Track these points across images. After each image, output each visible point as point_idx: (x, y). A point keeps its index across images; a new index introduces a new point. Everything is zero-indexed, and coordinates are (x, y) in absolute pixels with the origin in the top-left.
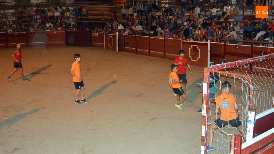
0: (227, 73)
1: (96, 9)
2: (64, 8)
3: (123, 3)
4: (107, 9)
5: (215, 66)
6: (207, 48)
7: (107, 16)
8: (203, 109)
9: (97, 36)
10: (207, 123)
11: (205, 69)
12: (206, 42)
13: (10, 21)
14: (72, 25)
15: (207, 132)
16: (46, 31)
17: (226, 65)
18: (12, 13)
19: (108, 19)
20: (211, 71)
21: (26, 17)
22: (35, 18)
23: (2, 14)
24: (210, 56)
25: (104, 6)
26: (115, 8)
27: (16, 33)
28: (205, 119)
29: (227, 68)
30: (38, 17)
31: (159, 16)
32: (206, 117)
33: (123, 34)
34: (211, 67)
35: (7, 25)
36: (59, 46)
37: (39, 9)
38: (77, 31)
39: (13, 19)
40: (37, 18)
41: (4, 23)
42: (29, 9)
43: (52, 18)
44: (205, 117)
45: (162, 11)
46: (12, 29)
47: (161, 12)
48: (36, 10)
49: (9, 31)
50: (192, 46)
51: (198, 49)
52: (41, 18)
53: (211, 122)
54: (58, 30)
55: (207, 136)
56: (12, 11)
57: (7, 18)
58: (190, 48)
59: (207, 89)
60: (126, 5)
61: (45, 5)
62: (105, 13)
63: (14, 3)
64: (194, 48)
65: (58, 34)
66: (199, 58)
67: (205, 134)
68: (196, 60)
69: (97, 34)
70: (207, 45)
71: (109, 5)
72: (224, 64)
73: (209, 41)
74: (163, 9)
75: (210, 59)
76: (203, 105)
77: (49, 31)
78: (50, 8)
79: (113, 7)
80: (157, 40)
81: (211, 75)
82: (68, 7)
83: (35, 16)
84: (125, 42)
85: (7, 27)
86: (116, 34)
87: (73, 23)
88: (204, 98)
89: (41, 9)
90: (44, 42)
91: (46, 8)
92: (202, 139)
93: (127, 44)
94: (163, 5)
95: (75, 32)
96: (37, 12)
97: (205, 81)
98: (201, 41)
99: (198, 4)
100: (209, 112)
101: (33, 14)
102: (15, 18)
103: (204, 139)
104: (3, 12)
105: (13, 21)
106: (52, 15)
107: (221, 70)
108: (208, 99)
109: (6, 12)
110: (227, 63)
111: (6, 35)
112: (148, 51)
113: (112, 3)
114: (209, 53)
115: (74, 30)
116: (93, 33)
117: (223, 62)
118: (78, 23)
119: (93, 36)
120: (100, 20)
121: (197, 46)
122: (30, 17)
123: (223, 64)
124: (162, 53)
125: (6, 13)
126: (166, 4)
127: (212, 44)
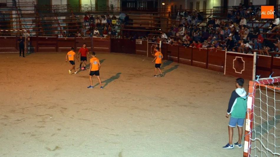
0: (275, 88)
1: (141, 18)
2: (111, 16)
3: (167, 13)
4: (152, 18)
5: (261, 80)
6: (253, 60)
7: (151, 25)
8: (246, 123)
9: (141, 43)
10: (250, 138)
11: (251, 83)
12: (252, 55)
13: (61, 27)
14: (118, 33)
15: (250, 148)
16: (94, 37)
17: (274, 79)
18: (63, 20)
19: (152, 28)
20: (257, 84)
21: (76, 23)
22: (84, 25)
23: (55, 20)
24: (255, 68)
25: (149, 15)
26: (159, 18)
27: (66, 38)
28: (248, 134)
29: (275, 82)
30: (87, 24)
31: (203, 27)
32: (250, 133)
33: (167, 43)
34: (257, 80)
35: (58, 30)
36: (104, 51)
37: (88, 16)
38: (122, 38)
39: (64, 26)
40: (85, 25)
41: (56, 29)
42: (78, 16)
43: (99, 25)
44: (248, 132)
45: (207, 21)
46: (62, 35)
47: (205, 22)
48: (85, 17)
49: (59, 36)
50: (237, 58)
51: (243, 61)
52: (89, 25)
53: (255, 139)
54: (104, 37)
55: (250, 153)
56: (64, 18)
57: (59, 24)
58: (234, 60)
59: (252, 103)
60: (171, 15)
61: (94, 13)
62: (150, 22)
63: (66, 11)
64: (239, 60)
65: (104, 40)
66: (244, 70)
67: (248, 150)
68: (240, 72)
69: (141, 42)
70: (252, 57)
71: (153, 15)
72: (272, 78)
73: (255, 53)
74: (208, 20)
75: (255, 72)
76: (247, 119)
77: (96, 37)
78: (98, 16)
79: (158, 16)
80: (200, 50)
81: (256, 88)
82: (115, 16)
83: (84, 23)
84: (168, 50)
85: (58, 32)
86: (159, 43)
87: (119, 31)
88: (248, 112)
89: (89, 16)
90: (90, 48)
91: (94, 16)
92: (245, 155)
93: (170, 52)
94: (207, 16)
95: (120, 39)
96: (86, 19)
97: (250, 95)
98: (246, 53)
99: (245, 15)
100: (253, 128)
101: (82, 21)
102: (66, 24)
103: (247, 155)
104: (56, 19)
105: (64, 27)
106: (100, 22)
107: (267, 84)
108: (253, 113)
109: (58, 18)
110: (275, 77)
111: (57, 39)
112: (190, 60)
113: (156, 13)
114: (254, 66)
115: (119, 37)
116: (137, 41)
117: (270, 76)
118: (124, 31)
119: (136, 43)
120: (144, 28)
121: (242, 58)
122: (80, 23)
123: (270, 78)
124: (205, 63)
125: (58, 20)
126: (211, 15)
127: (258, 57)
